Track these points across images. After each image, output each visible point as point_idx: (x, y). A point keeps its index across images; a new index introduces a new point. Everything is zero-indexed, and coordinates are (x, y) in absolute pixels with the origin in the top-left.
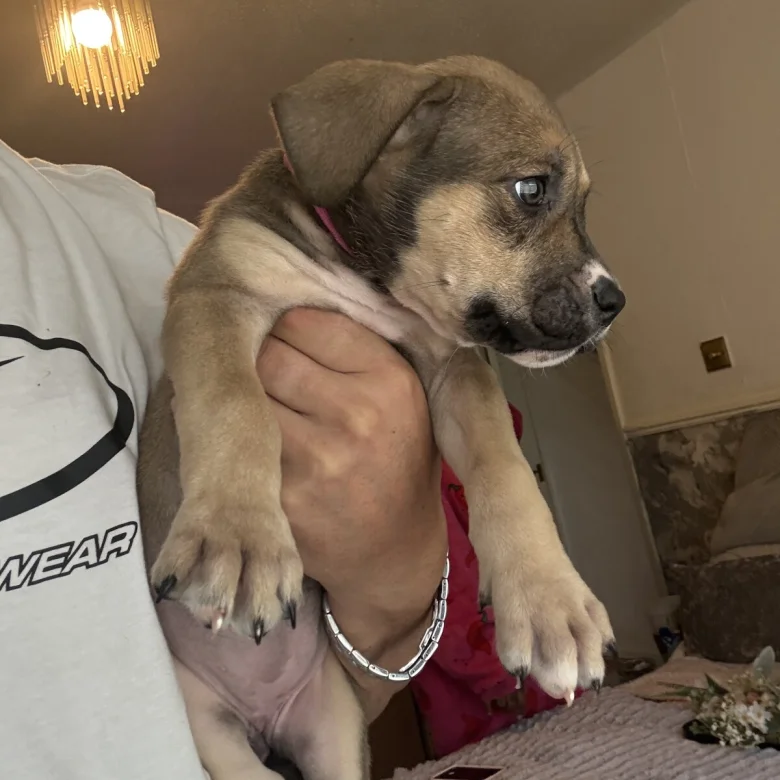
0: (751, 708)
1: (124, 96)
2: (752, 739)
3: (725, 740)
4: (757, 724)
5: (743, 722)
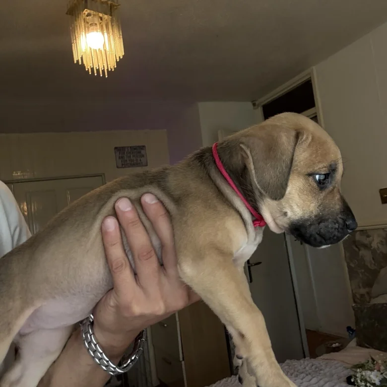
3: (358, 386)
4: (374, 381)
5: (368, 379)
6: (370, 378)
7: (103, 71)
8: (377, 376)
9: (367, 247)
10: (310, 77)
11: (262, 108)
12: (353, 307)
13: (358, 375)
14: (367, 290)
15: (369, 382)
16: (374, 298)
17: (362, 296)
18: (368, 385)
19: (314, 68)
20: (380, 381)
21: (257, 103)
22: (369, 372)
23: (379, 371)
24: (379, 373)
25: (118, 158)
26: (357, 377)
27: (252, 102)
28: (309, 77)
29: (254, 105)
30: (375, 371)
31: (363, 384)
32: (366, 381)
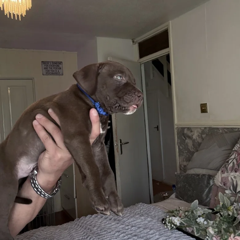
2: (173, 227)
6: (174, 221)
8: (178, 220)
9: (190, 138)
10: (168, 28)
11: (138, 44)
12: (175, 174)
15: (173, 224)
16: (189, 169)
21: (135, 41)
23: (181, 216)
25: (43, 68)
27: (132, 40)
30: (178, 217)
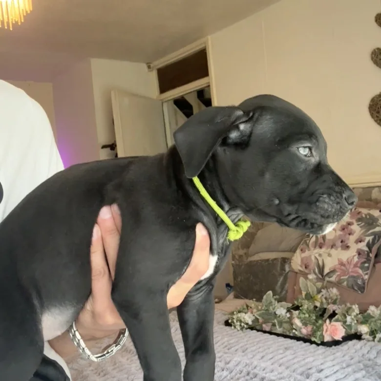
0: (247, 315)
1: (12, 22)
2: (244, 327)
3: (234, 326)
4: (248, 321)
5: (243, 320)
6: (244, 318)
7: (8, 23)
8: (250, 317)
10: (206, 46)
11: (156, 71)
12: (232, 264)
13: (235, 317)
14: (245, 251)
15: (244, 323)
16: (250, 256)
17: (241, 256)
18: (243, 324)
19: (209, 37)
20: (253, 321)
21: (152, 65)
22: (243, 314)
23: (252, 313)
24: (251, 315)
26: (233, 318)
27: (147, 63)
28: (203, 46)
29: (149, 67)
30: (249, 313)
31: (238, 323)
32: (241, 321)
